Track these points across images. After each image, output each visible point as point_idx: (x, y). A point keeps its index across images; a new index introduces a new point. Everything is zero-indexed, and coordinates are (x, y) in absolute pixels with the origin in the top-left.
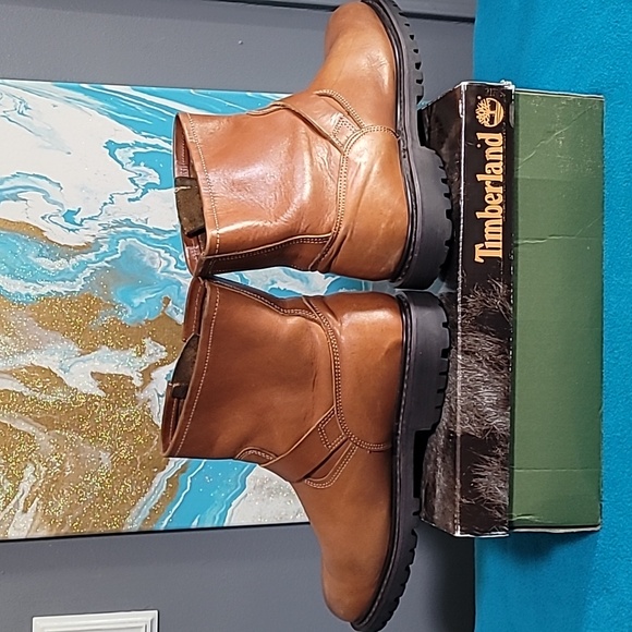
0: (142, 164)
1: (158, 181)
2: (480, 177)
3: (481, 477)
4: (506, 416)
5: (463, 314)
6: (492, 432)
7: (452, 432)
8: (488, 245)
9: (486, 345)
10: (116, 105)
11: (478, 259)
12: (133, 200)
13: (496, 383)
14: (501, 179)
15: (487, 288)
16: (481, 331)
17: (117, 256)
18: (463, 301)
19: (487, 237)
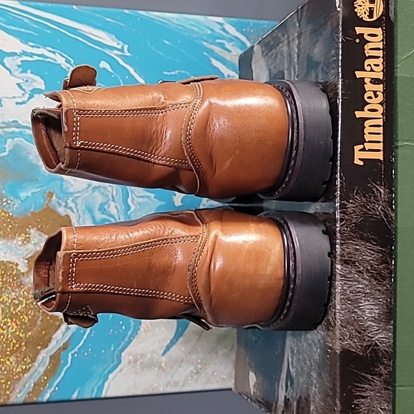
0: (29, 71)
1: (43, 87)
2: (359, 74)
3: (363, 397)
4: (389, 330)
5: (342, 220)
6: (374, 348)
7: (331, 348)
8: (368, 146)
9: (367, 253)
10: (5, 18)
11: (357, 162)
12: (21, 103)
13: (377, 295)
14: (381, 76)
15: (367, 192)
16: (362, 238)
17: (5, 154)
18: (342, 206)
19: (367, 137)
